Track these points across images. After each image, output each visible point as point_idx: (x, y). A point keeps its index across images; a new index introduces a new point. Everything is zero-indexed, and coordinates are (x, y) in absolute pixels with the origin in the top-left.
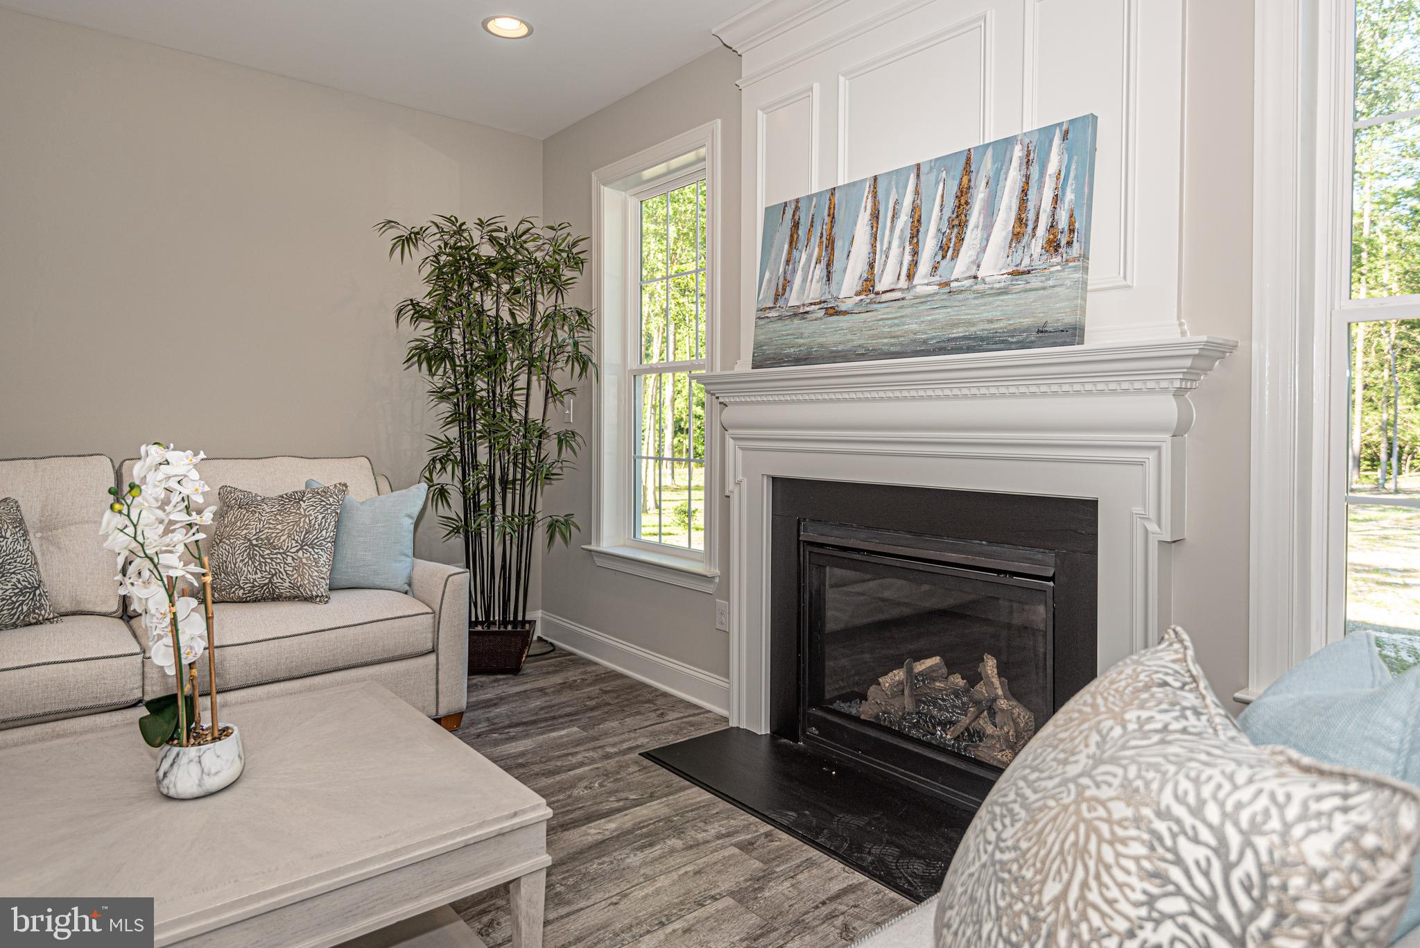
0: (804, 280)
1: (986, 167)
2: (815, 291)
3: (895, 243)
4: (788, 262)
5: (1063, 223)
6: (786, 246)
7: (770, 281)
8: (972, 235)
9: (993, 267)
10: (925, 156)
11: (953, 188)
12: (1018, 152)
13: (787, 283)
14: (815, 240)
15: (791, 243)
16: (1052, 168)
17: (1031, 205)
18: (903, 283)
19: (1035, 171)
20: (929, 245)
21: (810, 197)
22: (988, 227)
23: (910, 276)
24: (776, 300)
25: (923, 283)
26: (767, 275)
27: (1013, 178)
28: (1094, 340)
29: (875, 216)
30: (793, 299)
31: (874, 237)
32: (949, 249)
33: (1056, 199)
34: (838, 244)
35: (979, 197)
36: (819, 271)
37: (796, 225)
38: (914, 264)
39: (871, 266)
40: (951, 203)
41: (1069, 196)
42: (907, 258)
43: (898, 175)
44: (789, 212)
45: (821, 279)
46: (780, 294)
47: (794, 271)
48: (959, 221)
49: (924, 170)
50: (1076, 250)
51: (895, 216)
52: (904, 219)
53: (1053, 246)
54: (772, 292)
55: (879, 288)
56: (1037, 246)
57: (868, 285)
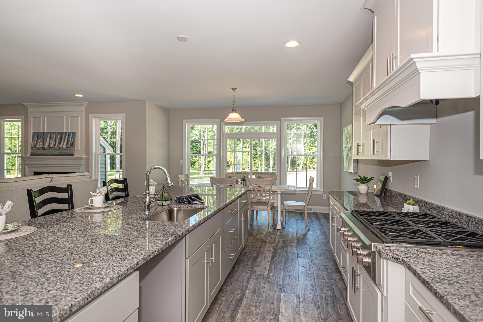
0: (39, 144)
1: (64, 135)
2: (41, 146)
3: (53, 142)
4: (37, 141)
5: (72, 143)
6: (36, 139)
7: (33, 143)
8: (62, 142)
9: (64, 147)
10: (57, 131)
11: (60, 136)
12: (67, 134)
13: (36, 144)
14: (41, 139)
15: (37, 138)
16: (71, 137)
17: (69, 140)
18: (54, 147)
19: (69, 136)
20: (57, 143)
21: (40, 133)
22: (64, 142)
23: (55, 146)
24: (35, 146)
25: (56, 147)
26: (33, 142)
27: (67, 136)
28: (75, 156)
29: (50, 137)
30: (37, 147)
31: (50, 140)
32: (60, 143)
33: (71, 140)
34: (45, 140)
35: (63, 138)
36: (42, 143)
37: (38, 136)
38: (55, 145)
39: (49, 144)
40: (60, 138)
41: (72, 140)
42: (54, 144)
43: (53, 133)
44: (37, 134)
45: (42, 145)
46: (36, 145)
47: (38, 143)
48: (61, 140)
49: (57, 133)
50: (73, 146)
51: (53, 138)
52: (54, 139)
53: (71, 145)
54: (34, 145)
55: (51, 147)
56: (69, 145)
57: (49, 146)
